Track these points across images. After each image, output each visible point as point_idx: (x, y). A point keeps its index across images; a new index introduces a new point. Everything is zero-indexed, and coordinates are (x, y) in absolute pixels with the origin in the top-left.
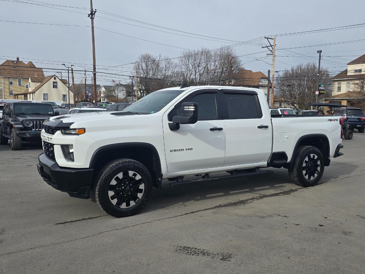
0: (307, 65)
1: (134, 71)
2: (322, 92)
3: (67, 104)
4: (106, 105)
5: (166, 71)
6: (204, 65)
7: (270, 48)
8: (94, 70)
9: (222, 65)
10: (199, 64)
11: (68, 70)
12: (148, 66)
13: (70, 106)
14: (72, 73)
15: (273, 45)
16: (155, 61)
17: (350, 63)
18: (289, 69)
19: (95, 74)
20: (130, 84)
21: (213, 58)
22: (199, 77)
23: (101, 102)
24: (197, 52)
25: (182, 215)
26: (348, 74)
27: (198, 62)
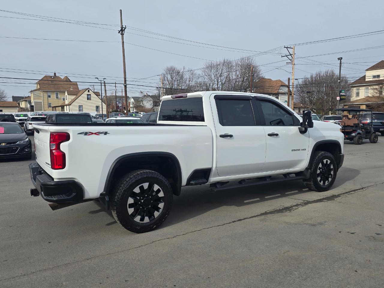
0: (326, 72)
1: (160, 83)
2: (343, 97)
3: (101, 115)
4: (136, 115)
5: (190, 82)
6: (225, 74)
7: (290, 57)
8: (124, 82)
9: (243, 74)
10: (221, 74)
11: (101, 83)
12: (173, 78)
13: (103, 116)
14: (105, 85)
15: (292, 54)
16: (179, 72)
17: (368, 69)
18: (309, 76)
19: (125, 86)
20: (157, 95)
21: (234, 68)
22: (221, 87)
23: (130, 112)
24: (219, 63)
25: (229, 223)
26: (366, 80)
27: (220, 73)
